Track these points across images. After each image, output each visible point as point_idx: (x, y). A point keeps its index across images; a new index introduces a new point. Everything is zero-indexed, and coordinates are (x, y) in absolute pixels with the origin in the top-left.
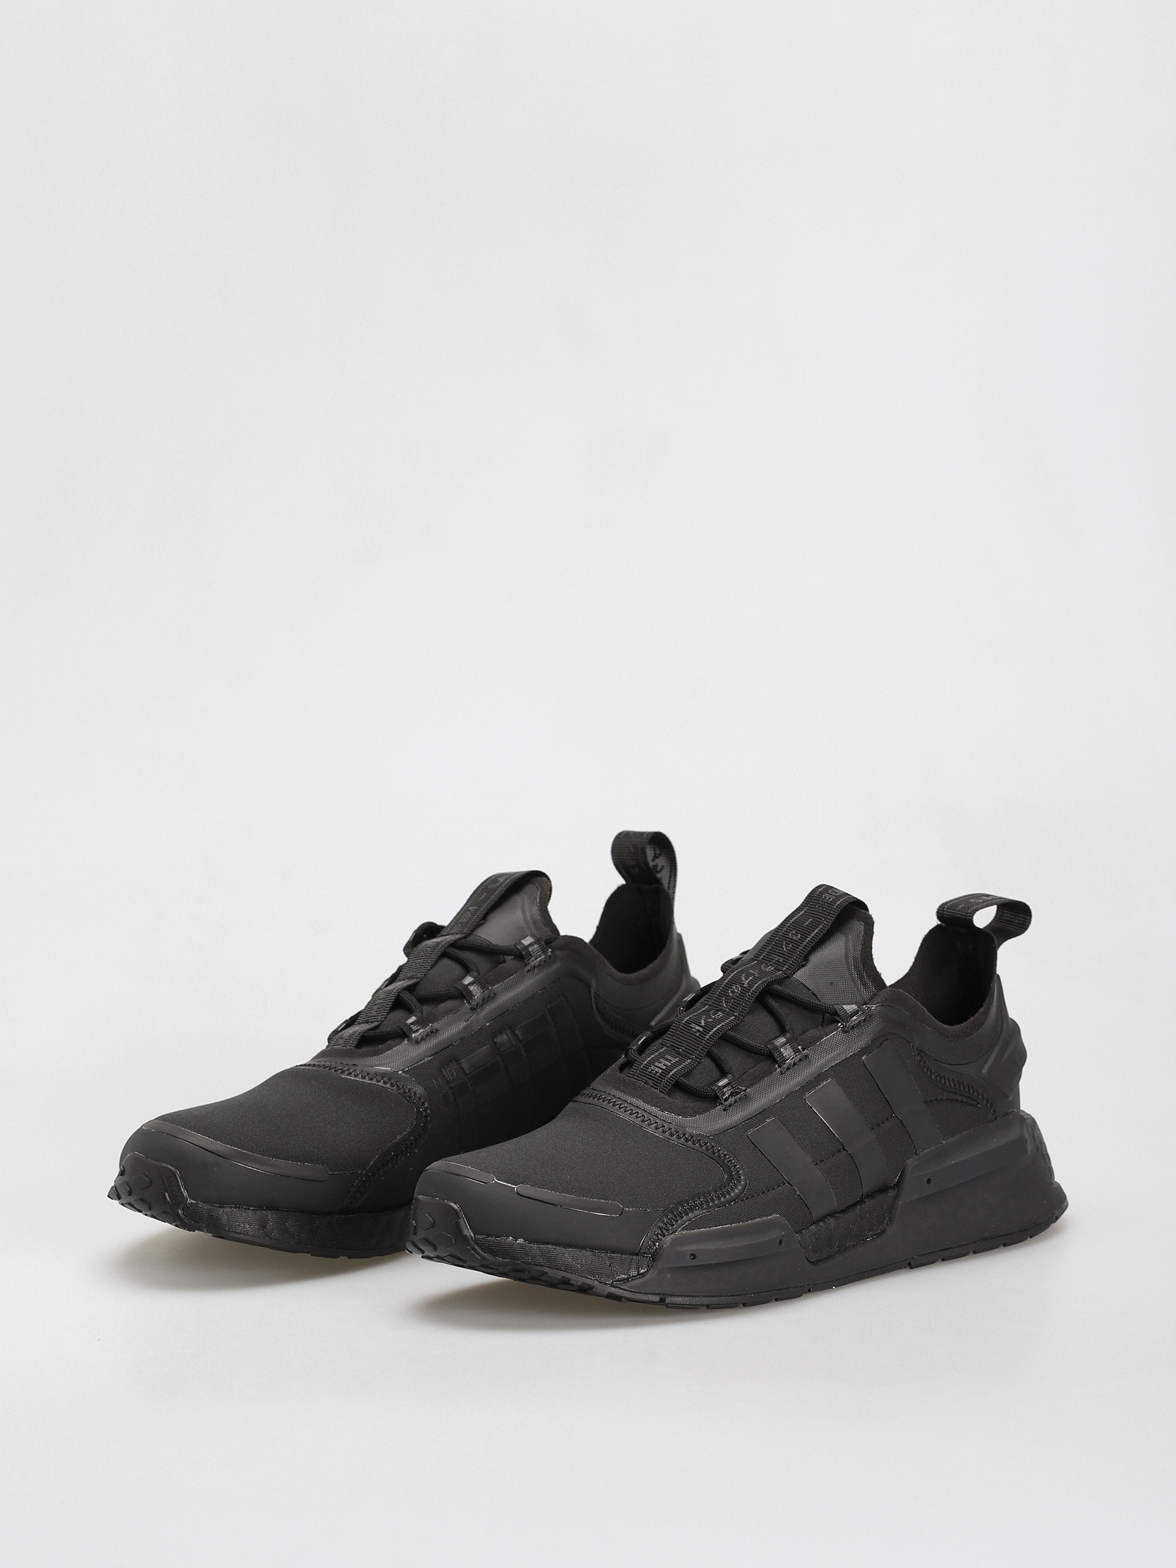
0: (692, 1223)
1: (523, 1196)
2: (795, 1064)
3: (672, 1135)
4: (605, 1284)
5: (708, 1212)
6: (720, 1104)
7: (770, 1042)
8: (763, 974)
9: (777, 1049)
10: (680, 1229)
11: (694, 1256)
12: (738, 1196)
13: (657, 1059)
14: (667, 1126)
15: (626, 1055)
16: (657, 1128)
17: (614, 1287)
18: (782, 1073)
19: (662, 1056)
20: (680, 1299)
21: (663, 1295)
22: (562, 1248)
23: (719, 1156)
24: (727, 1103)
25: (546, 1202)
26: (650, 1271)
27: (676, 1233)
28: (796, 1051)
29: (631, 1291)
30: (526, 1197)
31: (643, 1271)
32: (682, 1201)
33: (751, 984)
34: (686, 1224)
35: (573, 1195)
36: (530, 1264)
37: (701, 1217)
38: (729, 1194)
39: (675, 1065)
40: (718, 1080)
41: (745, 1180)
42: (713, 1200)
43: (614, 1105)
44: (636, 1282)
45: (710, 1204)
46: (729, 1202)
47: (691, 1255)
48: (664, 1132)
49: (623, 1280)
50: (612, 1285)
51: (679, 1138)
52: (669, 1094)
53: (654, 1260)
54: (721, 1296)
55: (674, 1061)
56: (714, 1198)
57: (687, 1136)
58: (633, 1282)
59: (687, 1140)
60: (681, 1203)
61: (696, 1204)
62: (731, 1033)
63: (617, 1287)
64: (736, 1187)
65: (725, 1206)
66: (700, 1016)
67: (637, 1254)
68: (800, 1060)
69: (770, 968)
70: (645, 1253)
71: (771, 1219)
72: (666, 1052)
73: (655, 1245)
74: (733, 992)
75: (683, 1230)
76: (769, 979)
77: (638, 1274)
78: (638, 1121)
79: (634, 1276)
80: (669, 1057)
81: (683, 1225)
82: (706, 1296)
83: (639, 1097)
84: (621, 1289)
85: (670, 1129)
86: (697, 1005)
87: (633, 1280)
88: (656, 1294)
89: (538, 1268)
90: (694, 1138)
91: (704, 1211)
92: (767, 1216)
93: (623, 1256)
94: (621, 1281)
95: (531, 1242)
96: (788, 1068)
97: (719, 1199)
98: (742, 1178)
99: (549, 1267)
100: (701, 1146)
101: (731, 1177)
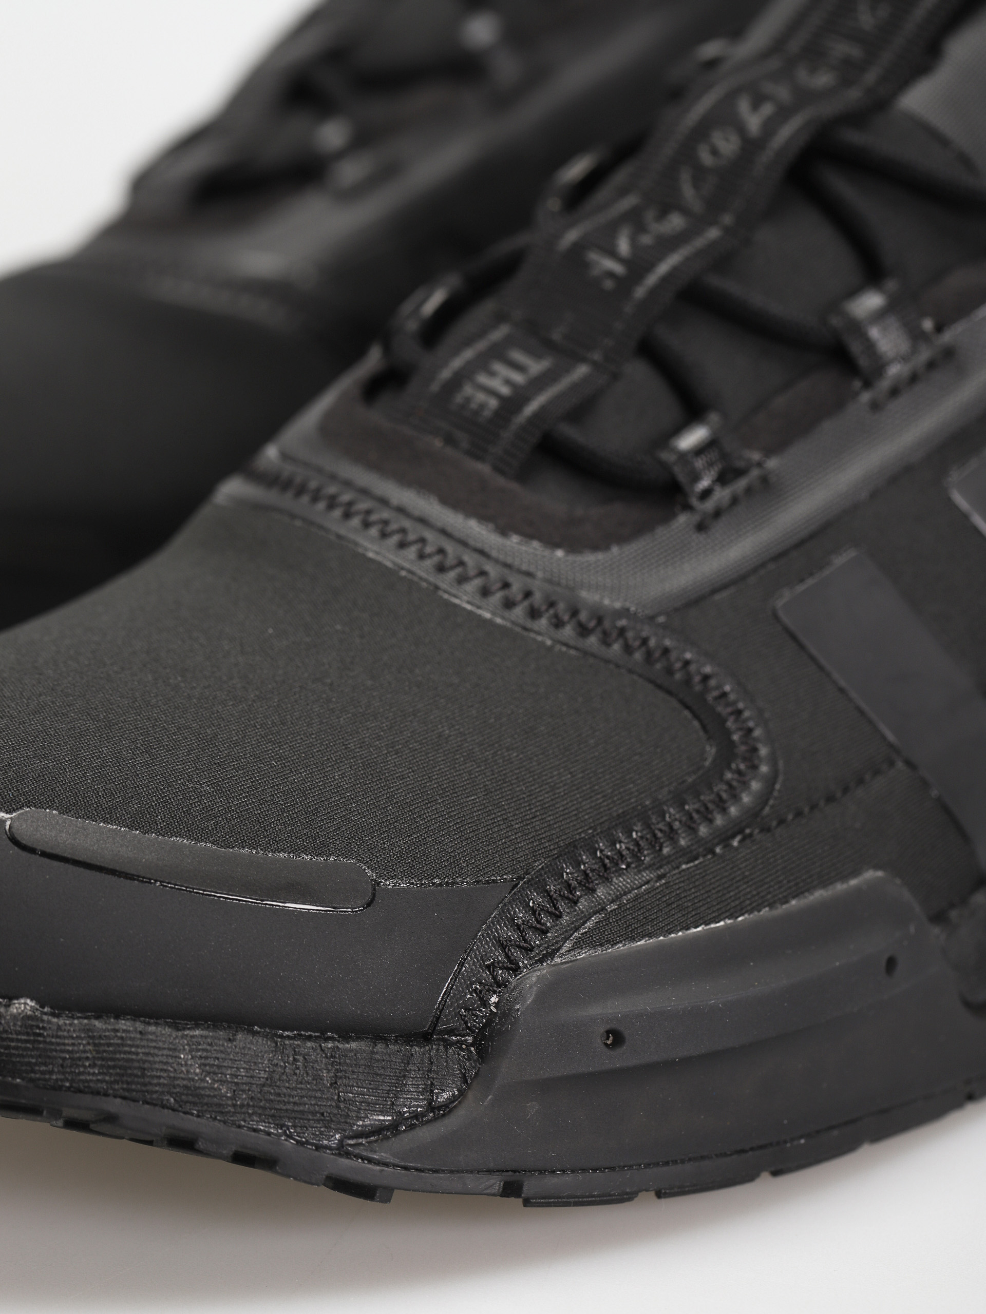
0: (606, 919)
1: (31, 850)
2: (914, 378)
3: (534, 613)
4: (318, 1148)
5: (660, 878)
6: (688, 507)
7: (836, 304)
8: (804, 97)
9: (857, 328)
10: (568, 945)
11: (616, 1038)
12: (753, 815)
13: (482, 363)
14: (517, 586)
15: (387, 350)
16: (485, 592)
17: (348, 1155)
18: (875, 406)
19: (497, 353)
20: (569, 1178)
21: (514, 1171)
22: (168, 1030)
23: (688, 681)
24: (709, 505)
25: (113, 872)
26: (470, 1095)
27: (558, 960)
28: (917, 336)
29: (406, 1168)
30: (44, 854)
31: (445, 1095)
32: (573, 845)
33: (770, 128)
34: (589, 924)
35: (206, 840)
36: (57, 1088)
37: (636, 898)
38: (724, 810)
39: (539, 383)
40: (679, 429)
41: (773, 760)
42: (671, 834)
43: (347, 515)
44: (424, 1134)
45: (666, 851)
46: (725, 838)
47: (608, 1032)
48: (509, 604)
49: (379, 1130)
50: (341, 1151)
51: (558, 624)
52: (523, 475)
53: (483, 1054)
54: (703, 1158)
55: (536, 367)
56: (677, 825)
57: (583, 616)
58: (410, 1135)
59: (583, 631)
60: (570, 852)
61: (620, 853)
62: (716, 281)
63: (358, 1156)
64: (745, 785)
65: (713, 852)
66: (612, 229)
67: (426, 1038)
68: (931, 365)
69: (823, 79)
70: (451, 1032)
71: (858, 890)
72: (508, 342)
73: (485, 1003)
74: (715, 152)
75: (578, 946)
76: (828, 109)
77: (431, 1107)
78: (424, 570)
79: (416, 1116)
80: (518, 356)
81: (577, 929)
82: (657, 1164)
83: (423, 486)
84: (370, 1161)
85: (528, 594)
86: (603, 193)
87: (412, 1127)
88: (490, 1171)
89: (87, 1099)
90: (607, 624)
91: (646, 875)
92: (844, 878)
93: (380, 1047)
94: (372, 1133)
95: (60, 1007)
96: (894, 392)
97: (692, 829)
98: (763, 751)
99: (124, 1098)
100: (628, 649)
101: (727, 753)
